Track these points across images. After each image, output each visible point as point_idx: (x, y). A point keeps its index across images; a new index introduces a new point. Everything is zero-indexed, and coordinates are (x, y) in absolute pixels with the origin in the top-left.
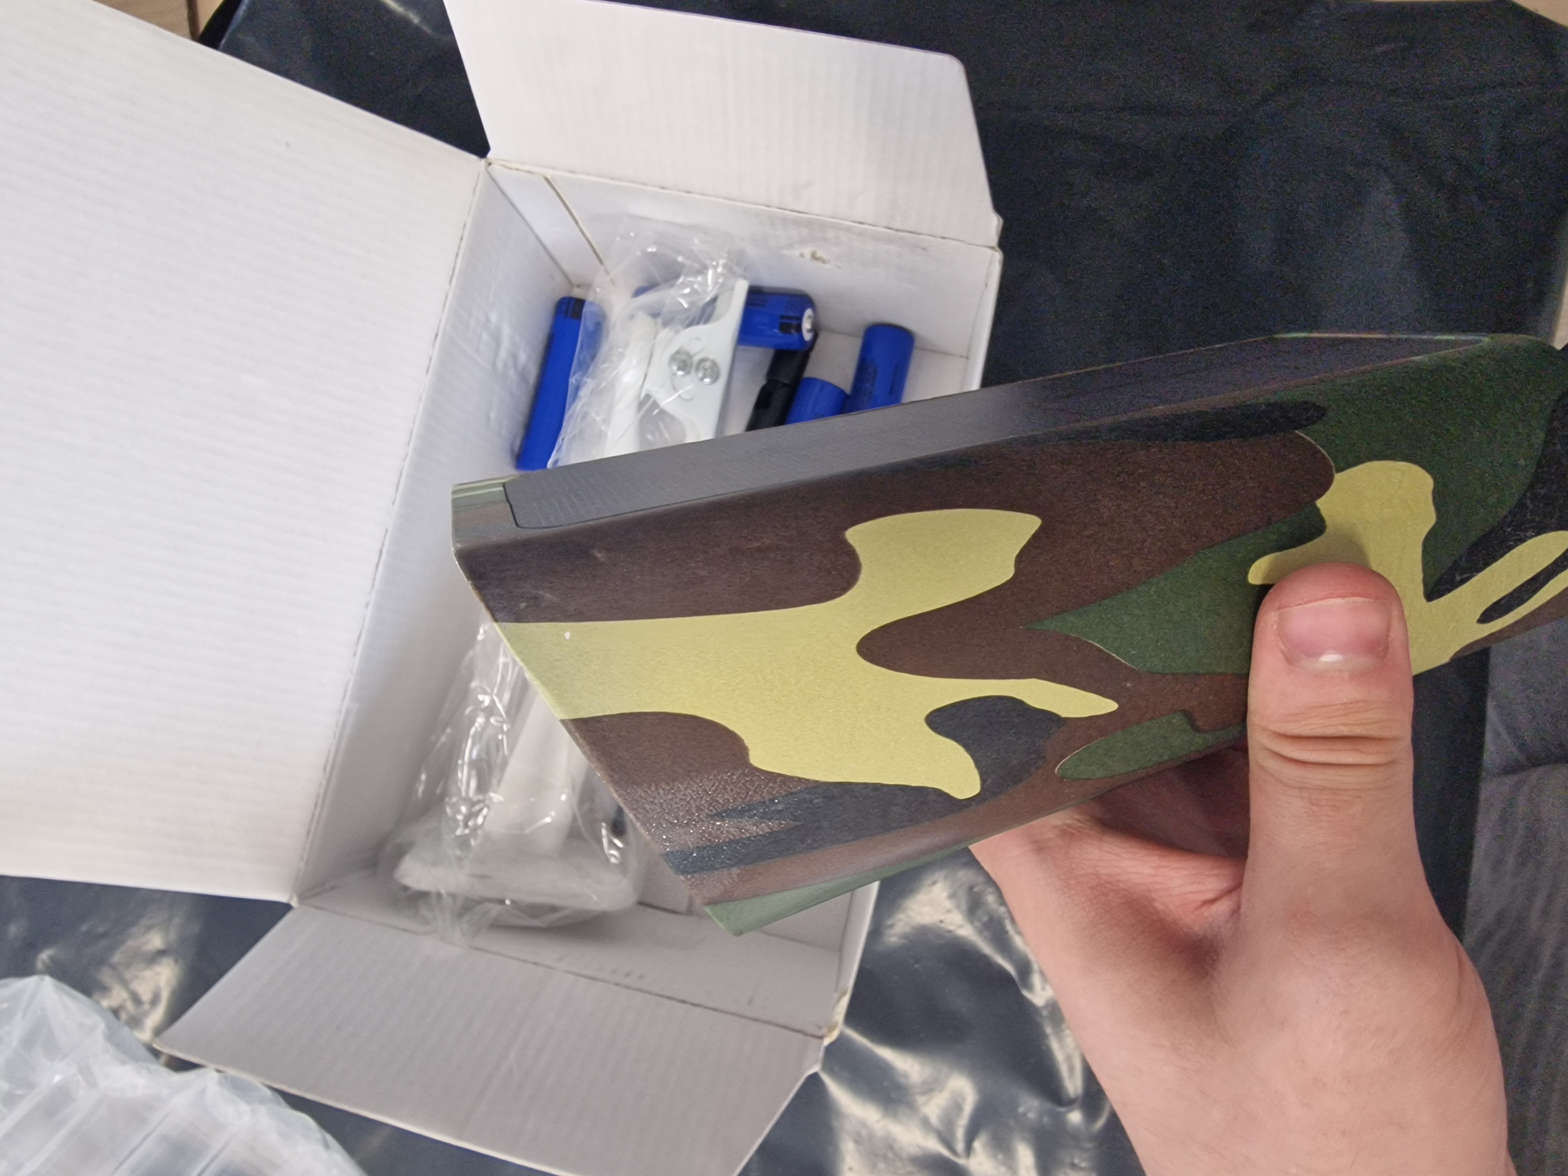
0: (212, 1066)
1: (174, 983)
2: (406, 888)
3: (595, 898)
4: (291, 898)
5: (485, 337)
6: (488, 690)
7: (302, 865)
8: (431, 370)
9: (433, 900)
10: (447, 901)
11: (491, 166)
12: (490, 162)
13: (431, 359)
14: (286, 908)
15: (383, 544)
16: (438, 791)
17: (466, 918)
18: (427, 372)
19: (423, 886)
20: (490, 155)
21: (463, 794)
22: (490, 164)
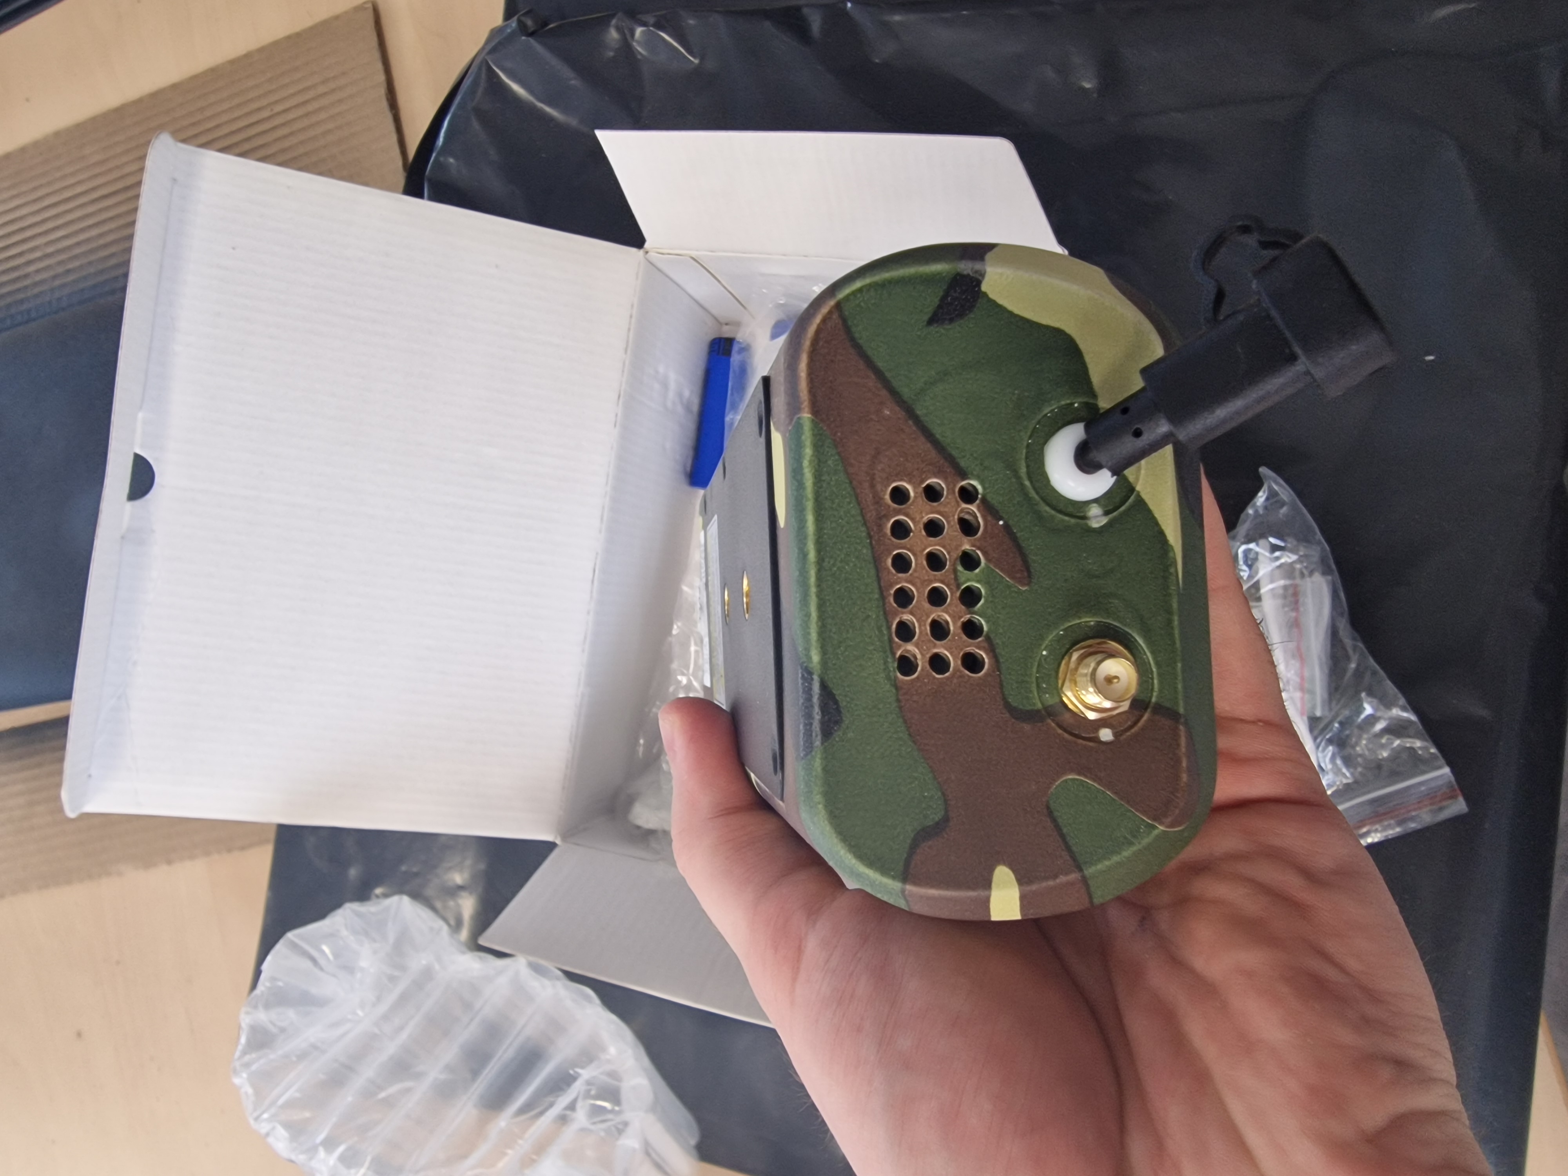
0: (520, 956)
2: (638, 827)
4: (556, 837)
5: (657, 386)
6: (685, 672)
8: (618, 424)
11: (649, 254)
12: (646, 251)
13: (617, 415)
14: (550, 846)
15: (595, 564)
16: (655, 751)
18: (615, 426)
19: (652, 825)
20: (647, 245)
22: (647, 252)
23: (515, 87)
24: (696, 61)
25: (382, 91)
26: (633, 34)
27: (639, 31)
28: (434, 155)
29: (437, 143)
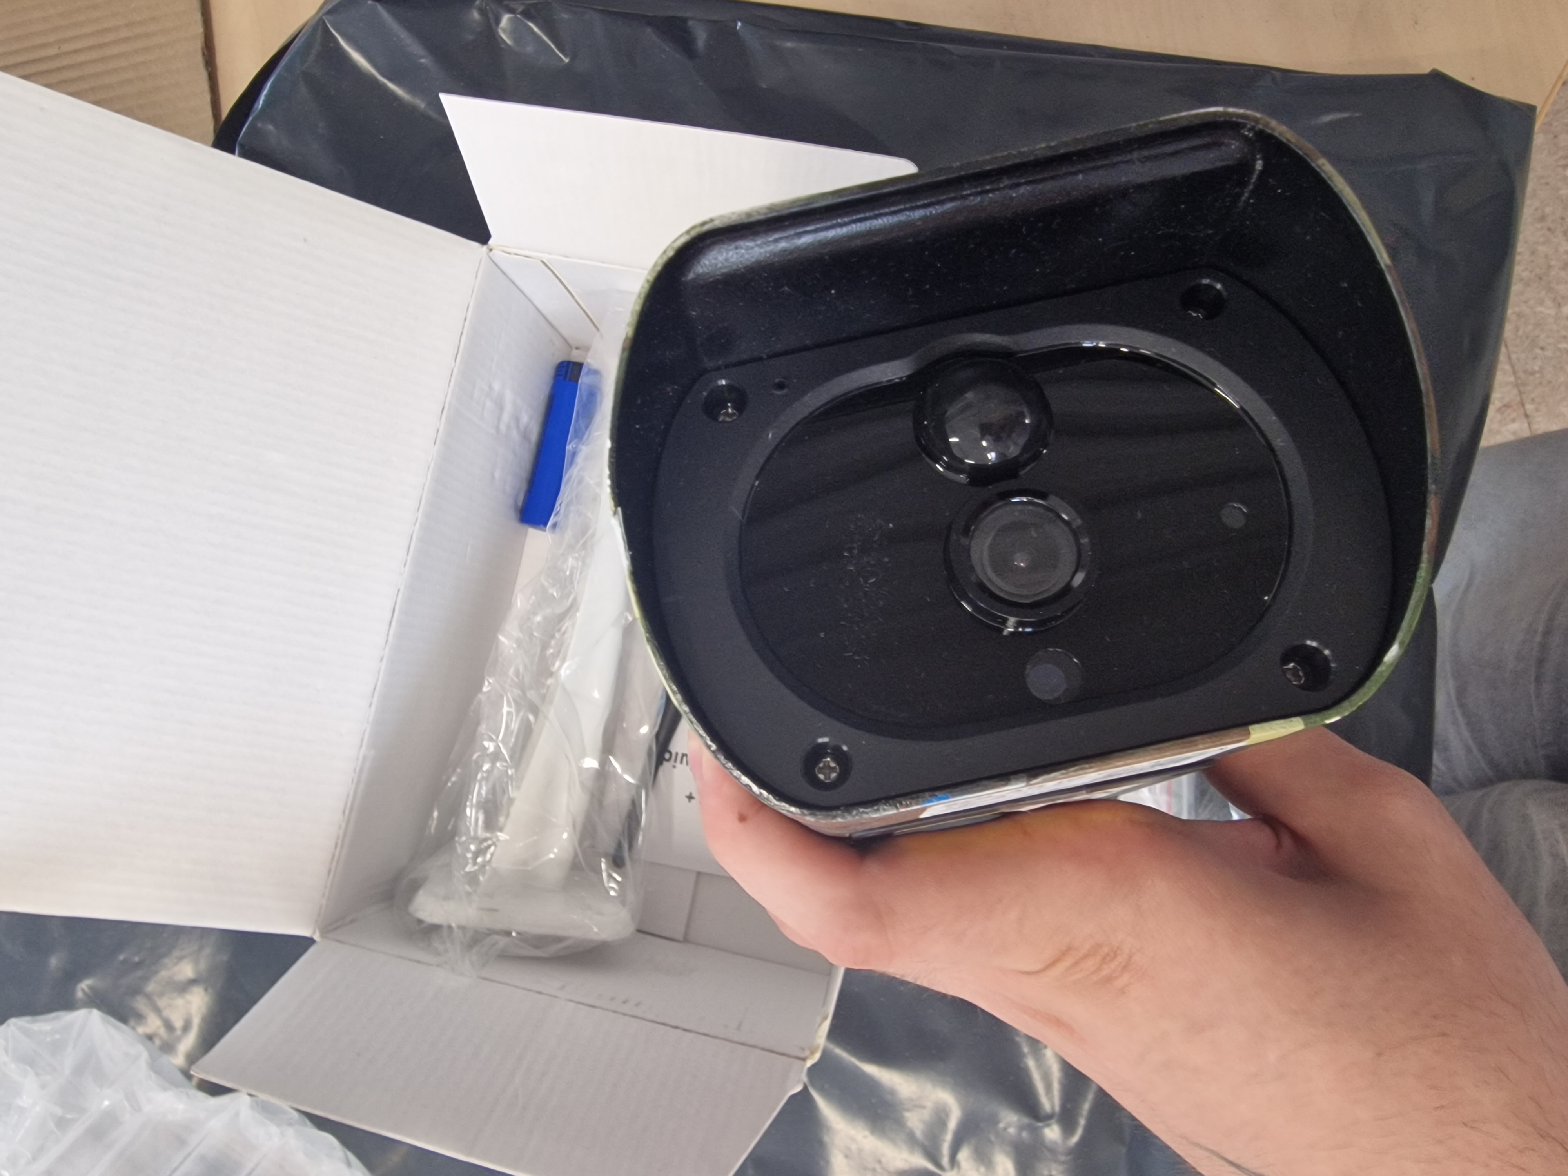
0: (245, 1091)
1: (204, 1010)
2: (420, 921)
3: (596, 930)
4: (314, 932)
5: (489, 404)
6: (494, 737)
7: (324, 902)
8: (438, 441)
9: (445, 933)
10: (457, 933)
11: (493, 251)
12: (491, 247)
13: (438, 431)
14: (309, 942)
15: (396, 603)
16: (450, 827)
17: (474, 950)
19: (435, 920)
20: (491, 242)
21: (472, 833)
22: (491, 250)
23: (357, 57)
24: (567, 60)
25: (198, 44)
26: (498, 21)
27: (506, 19)
28: (250, 119)
29: (256, 106)
